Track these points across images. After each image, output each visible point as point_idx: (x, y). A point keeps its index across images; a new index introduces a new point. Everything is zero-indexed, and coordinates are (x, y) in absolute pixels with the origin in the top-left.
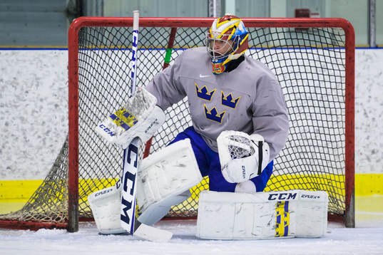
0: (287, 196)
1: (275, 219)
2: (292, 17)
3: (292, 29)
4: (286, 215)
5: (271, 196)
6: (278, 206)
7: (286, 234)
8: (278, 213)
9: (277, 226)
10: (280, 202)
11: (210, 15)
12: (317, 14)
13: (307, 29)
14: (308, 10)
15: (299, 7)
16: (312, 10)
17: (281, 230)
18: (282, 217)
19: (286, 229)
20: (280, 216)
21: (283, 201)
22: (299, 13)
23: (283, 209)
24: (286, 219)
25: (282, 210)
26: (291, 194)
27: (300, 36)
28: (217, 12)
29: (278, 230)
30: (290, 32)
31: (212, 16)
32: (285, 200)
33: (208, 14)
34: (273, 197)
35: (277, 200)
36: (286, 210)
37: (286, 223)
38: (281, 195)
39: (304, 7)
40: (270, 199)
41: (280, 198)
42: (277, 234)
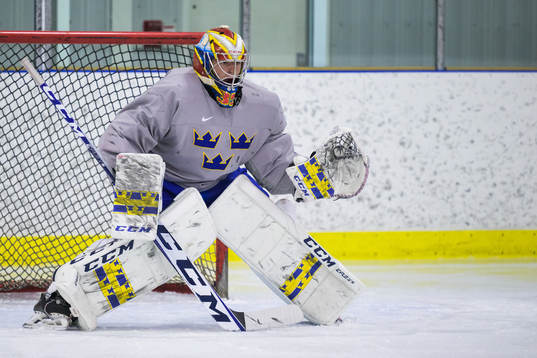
0: (324, 257)
1: (294, 270)
2: (140, 32)
3: (140, 46)
4: (307, 277)
5: (309, 239)
6: (307, 258)
7: (291, 297)
8: (302, 265)
9: (291, 279)
10: (313, 256)
11: (38, 27)
12: (171, 27)
13: (160, 47)
14: (159, 22)
15: (149, 18)
16: (166, 23)
17: (291, 287)
18: (303, 274)
19: (297, 291)
20: (301, 271)
21: (317, 258)
22: (148, 26)
23: (310, 268)
24: (304, 281)
25: (307, 267)
26: (329, 259)
27: (151, 56)
28: (46, 24)
29: (289, 284)
30: (137, 51)
31: (40, 29)
32: (320, 259)
33: (35, 26)
34: (310, 243)
35: (312, 250)
36: (312, 271)
37: (301, 284)
38: (320, 249)
39: (155, 17)
40: (306, 241)
41: (316, 251)
42: (285, 286)
